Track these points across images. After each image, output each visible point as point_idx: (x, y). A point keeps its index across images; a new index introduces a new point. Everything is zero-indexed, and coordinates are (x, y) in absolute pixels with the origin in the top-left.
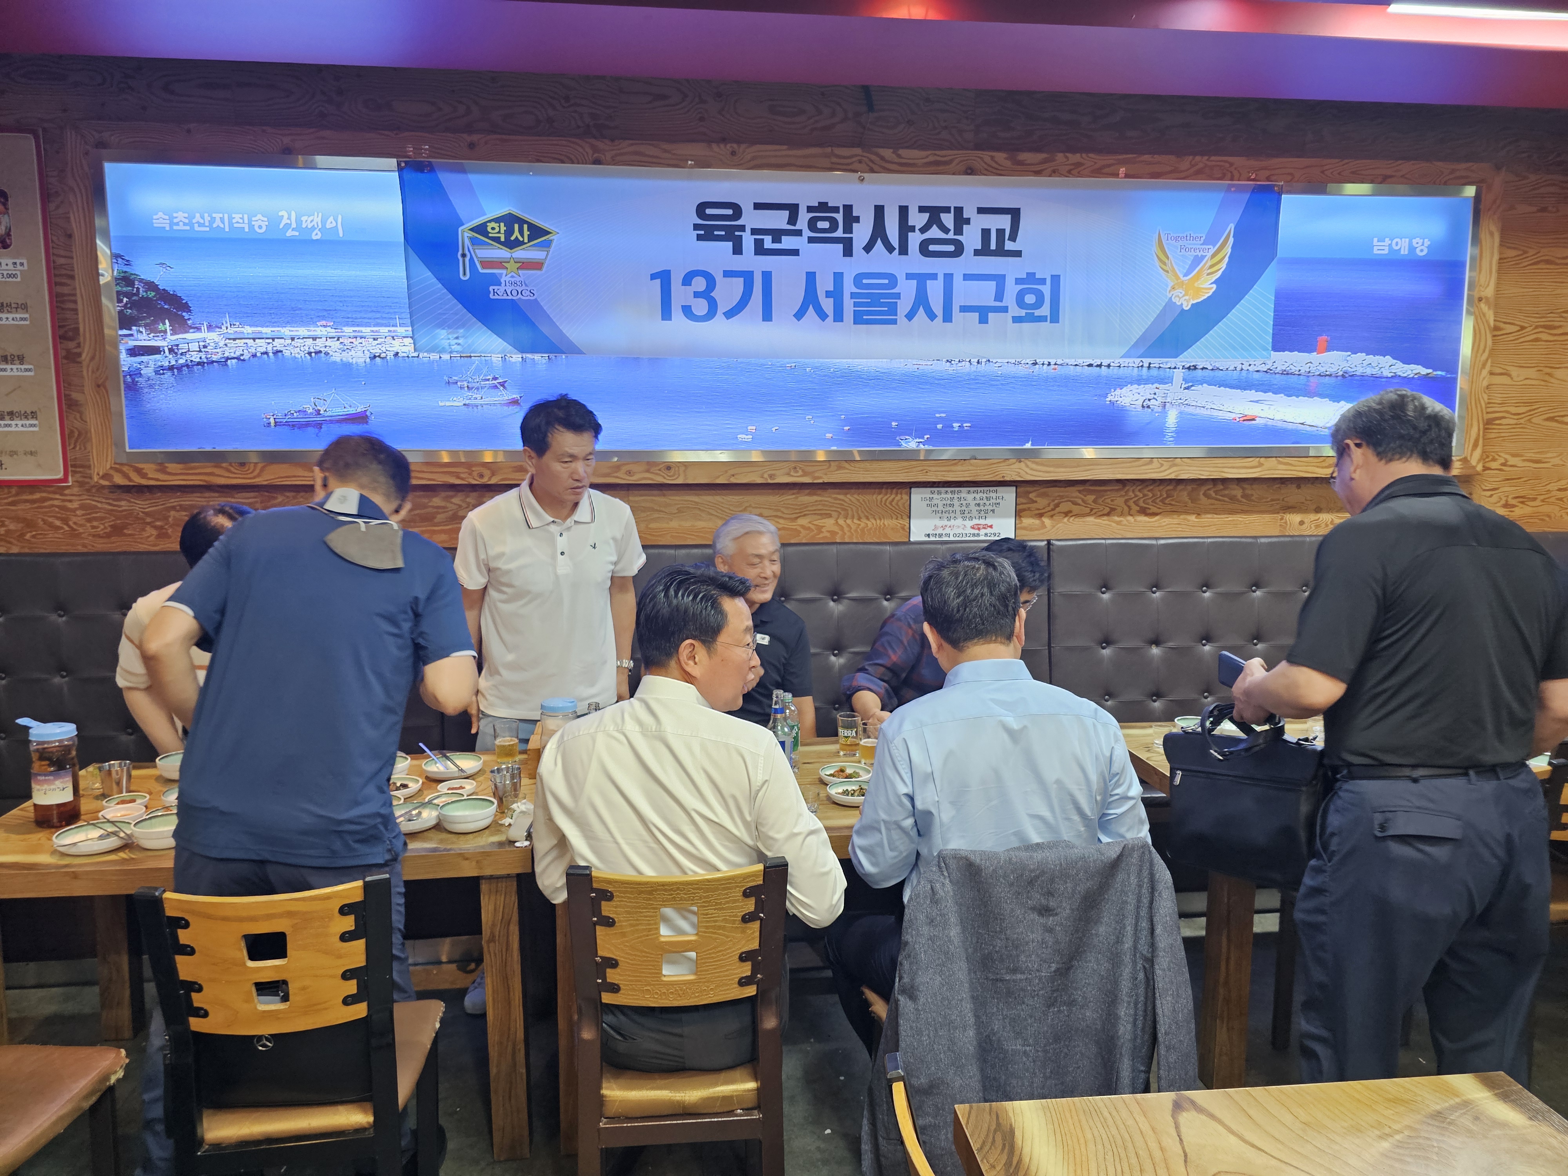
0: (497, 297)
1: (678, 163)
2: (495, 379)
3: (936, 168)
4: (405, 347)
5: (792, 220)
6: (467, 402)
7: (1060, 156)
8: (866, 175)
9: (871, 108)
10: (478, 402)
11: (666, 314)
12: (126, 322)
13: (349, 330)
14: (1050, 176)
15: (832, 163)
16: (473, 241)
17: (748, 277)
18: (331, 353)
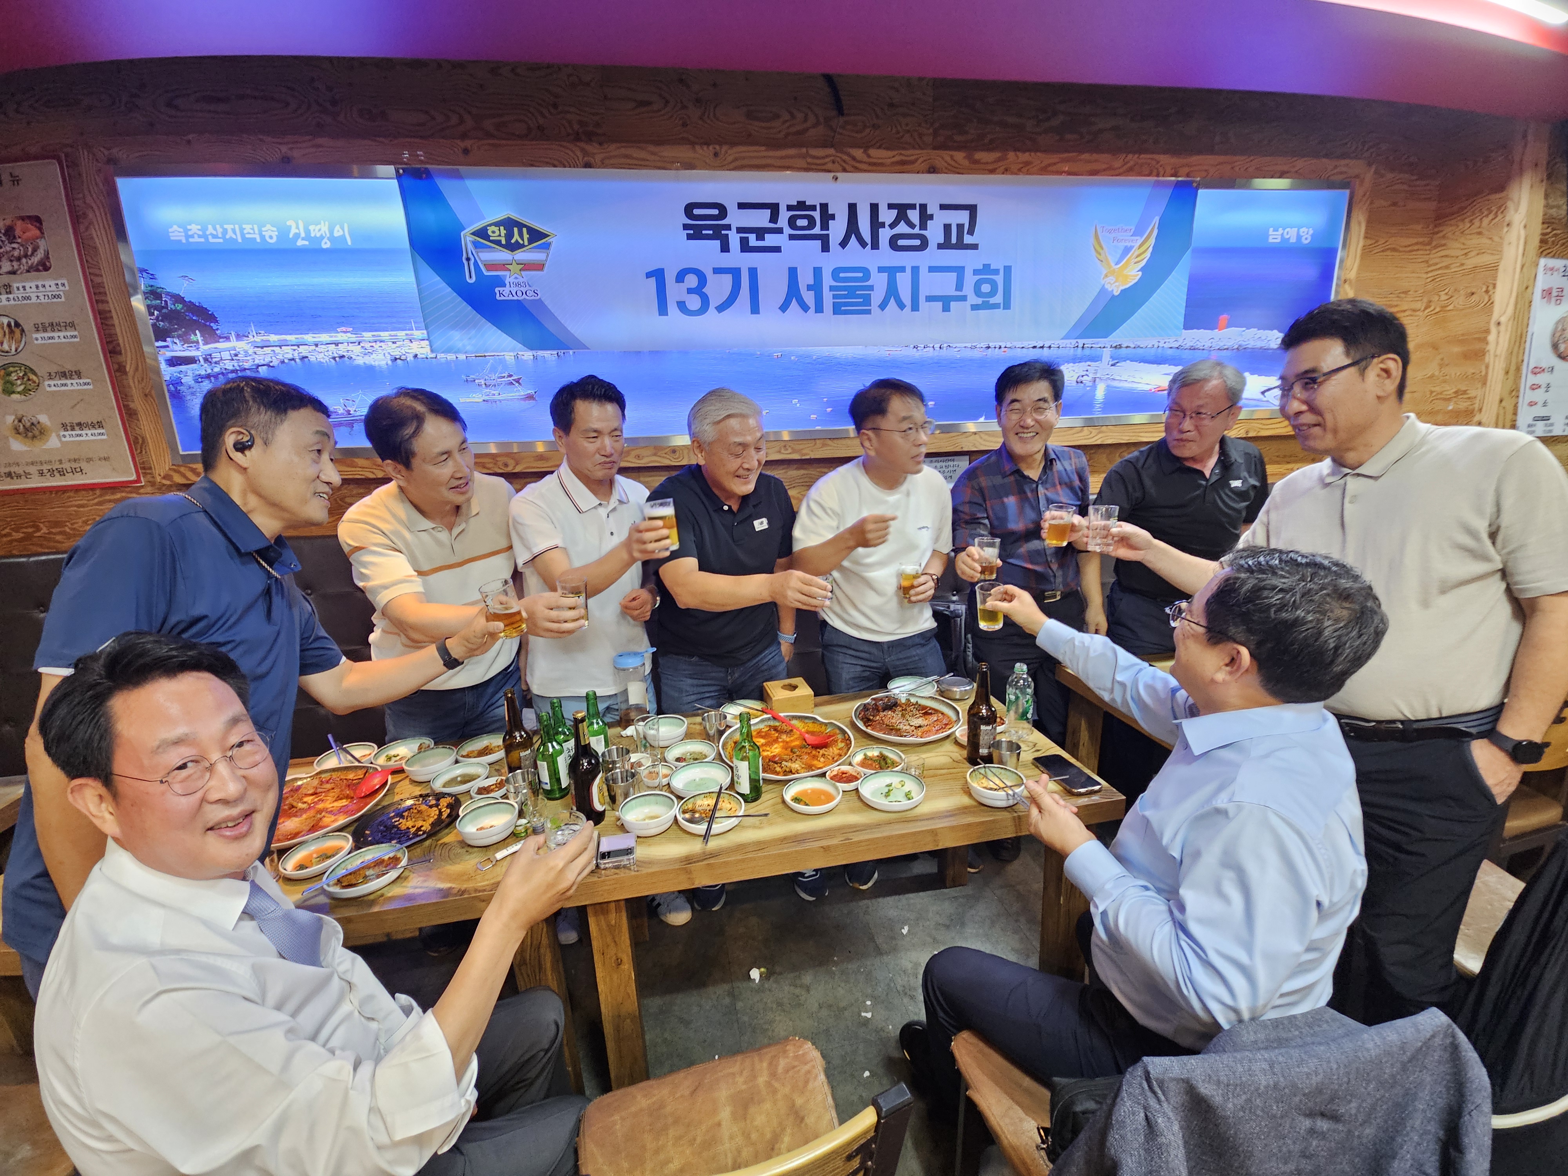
0: (502, 298)
1: (663, 165)
2: (510, 376)
3: (902, 167)
4: (422, 349)
5: (774, 218)
6: (486, 398)
7: (1011, 155)
8: (839, 175)
9: (841, 112)
10: (497, 397)
11: (663, 310)
12: (161, 335)
13: (368, 335)
14: (1003, 173)
15: (808, 163)
16: (476, 245)
17: (735, 273)
18: (354, 357)
